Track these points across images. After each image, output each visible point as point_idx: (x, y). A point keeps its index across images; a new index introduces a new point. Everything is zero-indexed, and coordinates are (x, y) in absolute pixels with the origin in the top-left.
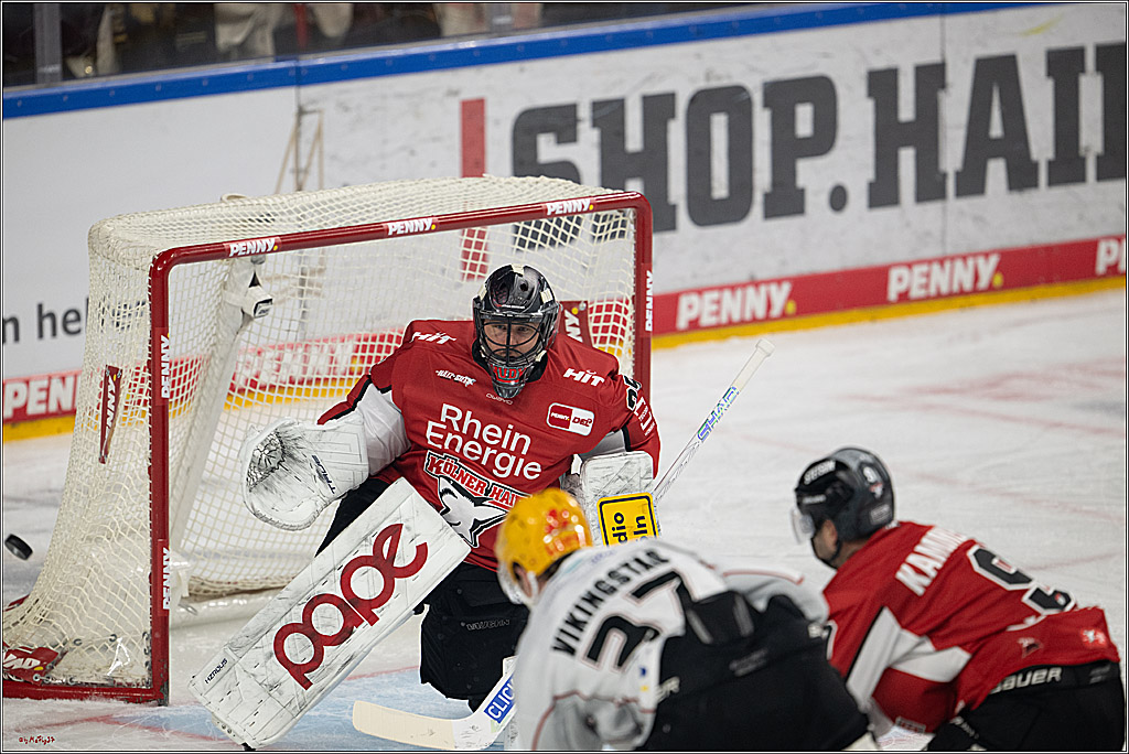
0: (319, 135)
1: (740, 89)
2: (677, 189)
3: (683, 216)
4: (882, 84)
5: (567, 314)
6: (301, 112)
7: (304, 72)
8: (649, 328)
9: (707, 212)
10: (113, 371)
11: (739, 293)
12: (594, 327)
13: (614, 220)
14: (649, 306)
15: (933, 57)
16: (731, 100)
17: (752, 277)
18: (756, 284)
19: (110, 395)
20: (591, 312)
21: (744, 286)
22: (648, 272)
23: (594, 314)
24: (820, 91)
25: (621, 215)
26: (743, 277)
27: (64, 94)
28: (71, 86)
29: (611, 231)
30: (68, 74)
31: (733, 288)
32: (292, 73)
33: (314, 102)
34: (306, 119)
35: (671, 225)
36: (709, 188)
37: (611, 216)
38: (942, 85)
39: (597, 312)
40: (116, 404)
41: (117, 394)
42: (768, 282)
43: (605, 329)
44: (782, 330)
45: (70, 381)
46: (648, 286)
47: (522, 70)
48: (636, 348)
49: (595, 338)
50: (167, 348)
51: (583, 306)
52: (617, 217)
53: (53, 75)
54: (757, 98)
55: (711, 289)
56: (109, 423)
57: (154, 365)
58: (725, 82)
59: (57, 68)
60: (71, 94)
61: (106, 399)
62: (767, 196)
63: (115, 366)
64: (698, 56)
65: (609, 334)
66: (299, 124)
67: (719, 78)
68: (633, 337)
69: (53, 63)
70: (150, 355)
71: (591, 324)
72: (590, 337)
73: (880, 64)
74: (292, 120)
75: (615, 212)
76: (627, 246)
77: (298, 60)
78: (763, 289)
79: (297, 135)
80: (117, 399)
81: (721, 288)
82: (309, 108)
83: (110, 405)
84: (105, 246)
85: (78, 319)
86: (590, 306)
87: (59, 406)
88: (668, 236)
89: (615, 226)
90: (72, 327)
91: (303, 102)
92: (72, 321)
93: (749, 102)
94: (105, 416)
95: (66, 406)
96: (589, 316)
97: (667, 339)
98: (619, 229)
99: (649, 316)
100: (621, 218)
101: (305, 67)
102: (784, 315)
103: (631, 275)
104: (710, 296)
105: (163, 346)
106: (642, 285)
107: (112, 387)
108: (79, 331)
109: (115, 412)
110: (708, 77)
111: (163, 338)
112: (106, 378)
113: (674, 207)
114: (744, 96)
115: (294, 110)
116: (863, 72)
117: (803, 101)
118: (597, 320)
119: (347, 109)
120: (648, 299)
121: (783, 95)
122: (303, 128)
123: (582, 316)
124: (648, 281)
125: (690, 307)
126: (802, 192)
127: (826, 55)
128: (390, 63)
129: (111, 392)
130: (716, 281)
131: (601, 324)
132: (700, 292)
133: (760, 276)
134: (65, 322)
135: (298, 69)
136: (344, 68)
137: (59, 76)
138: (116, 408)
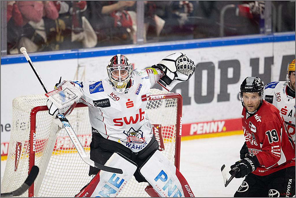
0: (84, 73)
1: (211, 63)
2: (191, 93)
3: (193, 101)
4: (254, 63)
5: (155, 128)
6: (79, 66)
7: (80, 54)
8: (180, 134)
9: (200, 99)
10: (19, 143)
11: (209, 124)
12: (163, 133)
13: (171, 101)
14: (181, 127)
15: (270, 55)
16: (209, 66)
17: (213, 120)
18: (214, 122)
19: (18, 151)
20: (162, 128)
21: (211, 122)
22: (181, 117)
23: (163, 129)
24: (236, 64)
25: (173, 100)
26: (210, 119)
27: (7, 59)
28: (9, 57)
29: (170, 104)
30: (8, 53)
31: (207, 123)
32: (76, 55)
33: (83, 63)
34: (80, 68)
35: (189, 103)
36: (201, 93)
37: (170, 100)
38: (273, 63)
39: (164, 128)
40: (20, 153)
41: (20, 150)
42: (218, 121)
43: (166, 134)
44: (221, 136)
45: (7, 145)
46: (181, 122)
47: (146, 55)
48: (176, 140)
49: (163, 136)
50: (35, 136)
51: (160, 126)
52: (172, 100)
53: (4, 53)
54: (216, 66)
55: (200, 123)
56: (18, 159)
57: (31, 141)
58: (207, 61)
59: (6, 51)
60: (10, 59)
61: (17, 152)
62: (218, 95)
63: (20, 142)
64: (199, 53)
65: (167, 135)
66: (78, 70)
67: (205, 59)
68: (175, 137)
69: (4, 50)
70: (30, 139)
71: (162, 132)
72: (161, 136)
73: (254, 56)
74: (76, 69)
75: (171, 99)
76: (175, 109)
77: (78, 50)
78: (216, 123)
79: (77, 73)
80: (20, 152)
81: (204, 123)
82: (81, 65)
83: (18, 154)
84: (17, 105)
85: (10, 126)
86: (162, 126)
87: (3, 153)
88: (188, 106)
89: (171, 103)
90: (8, 129)
91: (79, 63)
92: (8, 127)
93: (214, 67)
94: (16, 157)
95: (5, 153)
96: (162, 129)
97: (187, 137)
98: (172, 104)
99: (181, 131)
100: (173, 101)
101: (80, 53)
102: (222, 131)
103: (176, 118)
104: (200, 125)
105: (34, 136)
106: (179, 121)
107: (19, 148)
108: (10, 130)
109: (19, 156)
110: (202, 59)
111: (34, 133)
112: (17, 146)
113: (190, 98)
114: (213, 65)
115: (77, 65)
116: (249, 59)
117: (230, 67)
118: (164, 130)
119: (92, 66)
120: (180, 125)
121: (224, 65)
122: (79, 71)
123: (160, 129)
124: (181, 120)
125: (194, 128)
126: (229, 94)
127: (238, 53)
128: (106, 52)
129: (19, 150)
130: (202, 120)
131: (165, 132)
132: (197, 124)
133: (216, 119)
134: (6, 127)
135: (78, 53)
136: (92, 53)
137: (6, 53)
138: (20, 155)
